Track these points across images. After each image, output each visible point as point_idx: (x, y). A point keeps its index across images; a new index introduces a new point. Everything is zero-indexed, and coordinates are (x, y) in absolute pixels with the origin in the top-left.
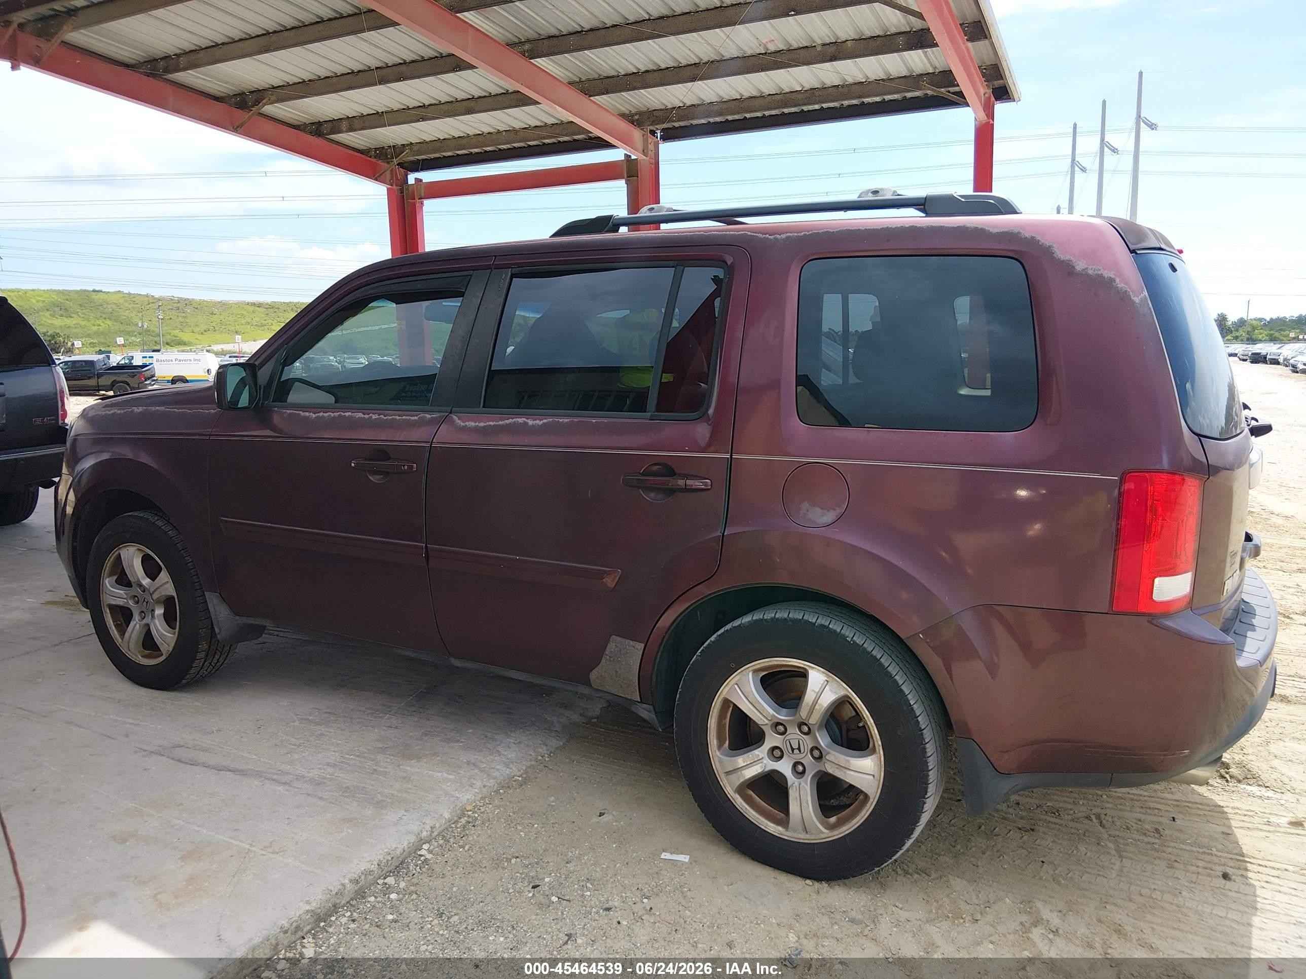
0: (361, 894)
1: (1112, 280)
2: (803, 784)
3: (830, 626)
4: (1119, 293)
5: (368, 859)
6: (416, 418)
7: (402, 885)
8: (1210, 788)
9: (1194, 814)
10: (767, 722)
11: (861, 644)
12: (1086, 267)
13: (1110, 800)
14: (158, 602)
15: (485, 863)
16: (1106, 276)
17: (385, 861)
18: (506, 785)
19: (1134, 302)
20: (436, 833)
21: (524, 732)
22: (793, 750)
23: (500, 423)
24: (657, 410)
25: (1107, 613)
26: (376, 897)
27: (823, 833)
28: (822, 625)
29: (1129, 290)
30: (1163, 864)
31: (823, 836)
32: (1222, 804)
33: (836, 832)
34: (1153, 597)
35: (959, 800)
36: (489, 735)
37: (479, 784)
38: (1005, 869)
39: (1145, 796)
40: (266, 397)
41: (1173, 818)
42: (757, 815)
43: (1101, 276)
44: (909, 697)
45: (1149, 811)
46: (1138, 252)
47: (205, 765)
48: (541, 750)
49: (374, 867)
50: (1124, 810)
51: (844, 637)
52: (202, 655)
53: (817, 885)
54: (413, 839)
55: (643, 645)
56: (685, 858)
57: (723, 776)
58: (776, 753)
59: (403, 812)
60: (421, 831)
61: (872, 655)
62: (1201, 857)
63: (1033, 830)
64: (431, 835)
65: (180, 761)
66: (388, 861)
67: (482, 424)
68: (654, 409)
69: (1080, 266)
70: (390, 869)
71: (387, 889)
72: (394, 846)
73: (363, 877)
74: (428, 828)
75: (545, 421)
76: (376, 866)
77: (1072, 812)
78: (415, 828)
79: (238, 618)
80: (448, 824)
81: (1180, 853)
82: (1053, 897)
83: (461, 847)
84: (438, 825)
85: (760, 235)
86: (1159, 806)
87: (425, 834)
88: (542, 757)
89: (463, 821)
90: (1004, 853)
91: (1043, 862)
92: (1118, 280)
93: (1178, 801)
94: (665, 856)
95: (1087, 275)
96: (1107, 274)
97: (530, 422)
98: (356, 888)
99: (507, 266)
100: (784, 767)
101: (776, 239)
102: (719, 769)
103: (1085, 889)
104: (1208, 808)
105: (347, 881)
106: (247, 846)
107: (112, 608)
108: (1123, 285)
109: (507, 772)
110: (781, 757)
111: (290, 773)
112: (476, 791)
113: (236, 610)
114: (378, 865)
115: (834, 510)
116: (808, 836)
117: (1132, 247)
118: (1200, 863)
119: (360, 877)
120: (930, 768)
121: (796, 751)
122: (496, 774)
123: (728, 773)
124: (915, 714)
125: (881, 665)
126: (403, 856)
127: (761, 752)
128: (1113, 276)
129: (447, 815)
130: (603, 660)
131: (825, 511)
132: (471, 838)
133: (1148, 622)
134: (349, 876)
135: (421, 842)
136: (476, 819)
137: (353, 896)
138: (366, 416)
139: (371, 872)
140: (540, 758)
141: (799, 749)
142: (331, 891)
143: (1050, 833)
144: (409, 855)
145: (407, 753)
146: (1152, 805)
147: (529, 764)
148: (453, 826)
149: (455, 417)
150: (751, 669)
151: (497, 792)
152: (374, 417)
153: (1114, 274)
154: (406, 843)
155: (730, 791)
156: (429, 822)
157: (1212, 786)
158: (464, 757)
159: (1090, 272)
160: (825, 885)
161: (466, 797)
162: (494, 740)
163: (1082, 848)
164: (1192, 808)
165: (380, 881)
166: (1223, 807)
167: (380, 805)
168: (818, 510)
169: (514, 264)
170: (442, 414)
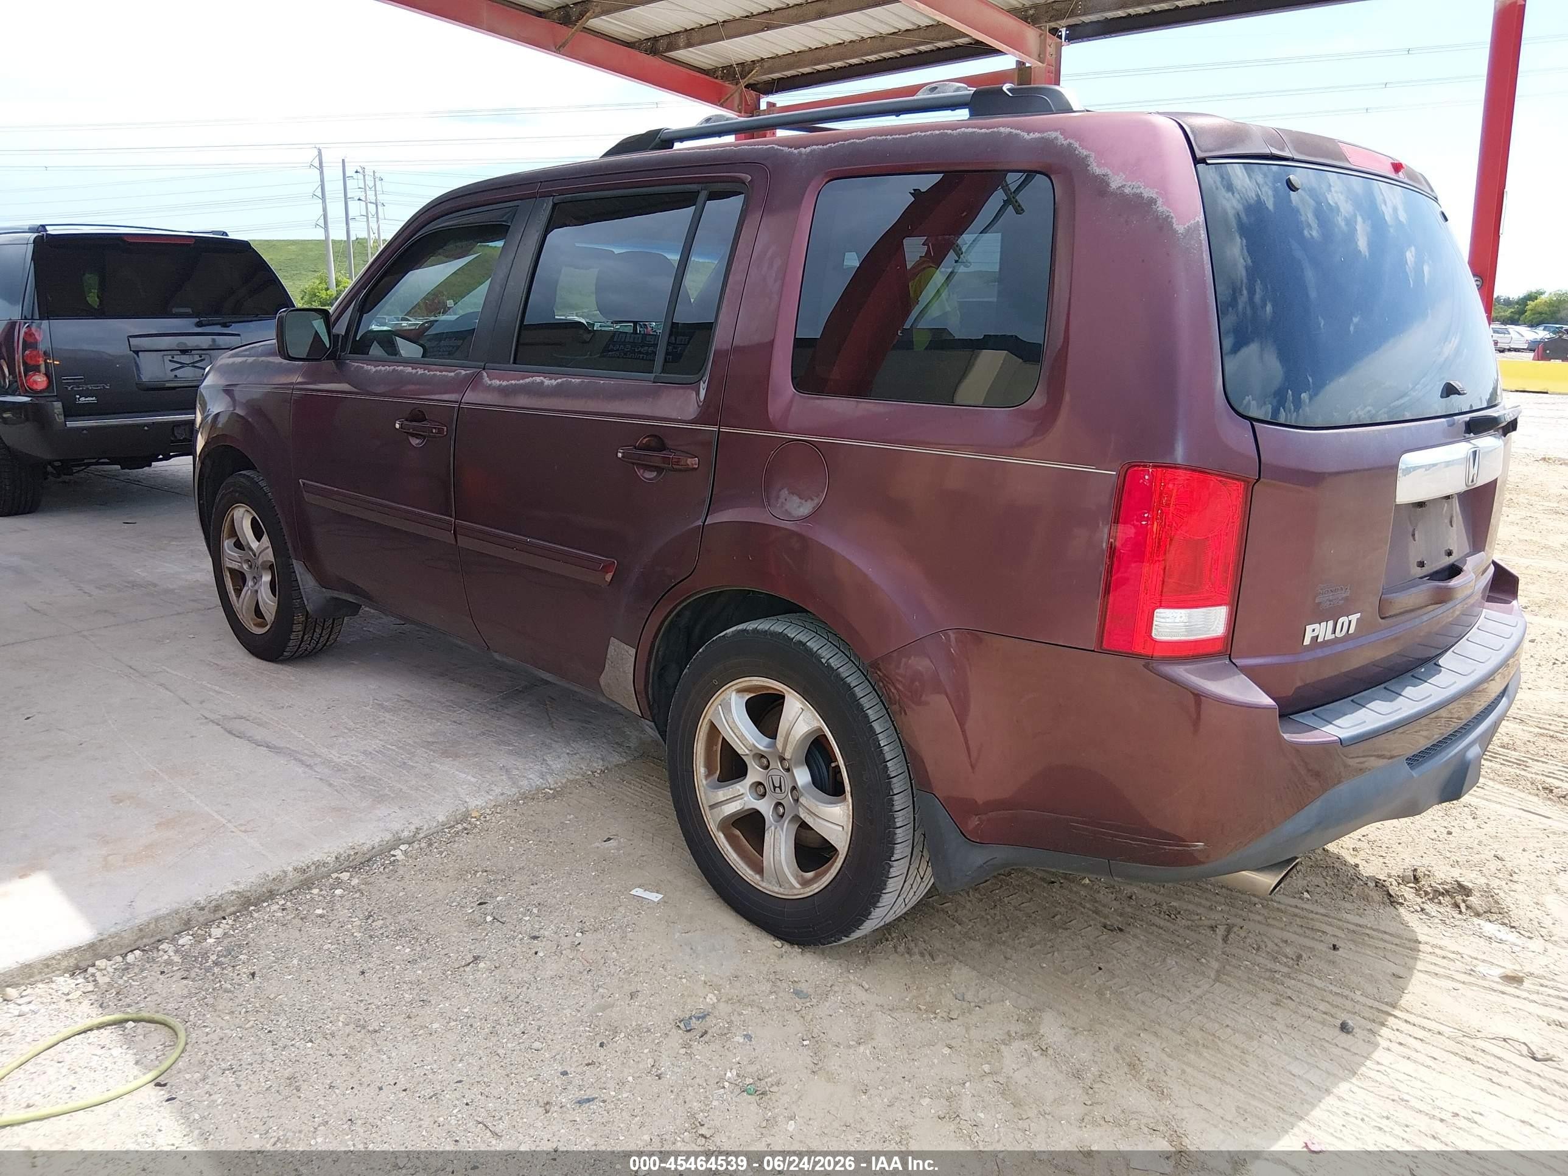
0: (307, 884)
1: (1152, 201)
2: (779, 828)
3: (808, 644)
4: (1157, 218)
5: (326, 851)
6: (452, 374)
7: (355, 882)
8: (1424, 917)
9: (1369, 946)
10: (747, 752)
11: (835, 668)
12: (1124, 183)
13: (1265, 912)
14: (264, 568)
15: (451, 873)
16: (1145, 195)
17: (346, 855)
18: (528, 797)
19: (1175, 232)
20: (422, 835)
21: (588, 743)
22: (775, 787)
23: (521, 381)
24: (663, 371)
25: (1093, 651)
26: (321, 890)
27: (795, 888)
28: (800, 642)
29: (1172, 215)
30: (1270, 997)
31: (796, 892)
32: (1421, 938)
33: (808, 889)
34: (1153, 635)
35: (1053, 882)
36: (548, 741)
37: (498, 790)
38: (1043, 968)
39: (1317, 913)
40: (343, 349)
41: (1334, 946)
42: (738, 859)
43: (1139, 196)
44: (880, 736)
45: (1308, 932)
46: (1208, 161)
47: (250, 739)
48: (595, 765)
49: (331, 860)
50: (1273, 926)
51: (818, 658)
52: (298, 627)
53: (787, 947)
54: (388, 837)
55: (634, 650)
56: (655, 897)
57: (707, 809)
58: (759, 790)
59: (396, 809)
60: (403, 831)
61: (845, 683)
62: (1331, 998)
63: (1121, 930)
64: (414, 836)
65: (230, 732)
66: (349, 856)
67: (505, 383)
68: (660, 370)
69: (1115, 183)
70: (351, 864)
71: (339, 883)
72: (362, 841)
73: (313, 868)
74: (413, 828)
75: (559, 381)
76: (334, 859)
77: (1198, 917)
78: (396, 826)
79: (324, 589)
80: (440, 827)
81: (1305, 989)
82: (1078, 1011)
83: (441, 853)
84: (425, 828)
85: (786, 149)
86: (1324, 928)
87: (406, 833)
88: (593, 772)
89: (460, 827)
90: (1058, 950)
91: (1100, 969)
92: (1159, 203)
93: (1360, 926)
94: (638, 892)
95: (1123, 194)
96: (1148, 193)
97: (547, 382)
98: (301, 878)
99: (549, 194)
100: (765, 807)
101: (800, 154)
102: (704, 802)
103: (1130, 1009)
104: (1397, 941)
105: (290, 869)
106: (224, 822)
107: (231, 571)
108: (1165, 208)
109: (538, 783)
110: (764, 795)
111: (320, 756)
112: (491, 798)
113: (324, 581)
114: (336, 858)
115: (812, 500)
116: (782, 890)
117: (1199, 154)
118: (1323, 1006)
119: (308, 867)
120: (898, 825)
121: (778, 790)
122: (525, 783)
123: (712, 807)
124: (884, 759)
125: (854, 695)
126: (371, 853)
127: (743, 787)
128: (1154, 196)
129: (441, 818)
130: (607, 666)
131: (803, 501)
132: (456, 846)
133: (1144, 666)
134: (295, 864)
135: (398, 842)
136: (476, 826)
137: (297, 885)
138: (414, 371)
139: (325, 864)
140: (590, 773)
141: (780, 787)
142: (268, 876)
143: (1142, 937)
144: (381, 853)
145: (450, 750)
146: (1317, 925)
147: (571, 777)
148: (447, 830)
149: (485, 374)
150: (734, 688)
151: (516, 802)
152: (420, 371)
153: (1157, 193)
154: (378, 840)
155: (712, 827)
156: (417, 822)
157: (1427, 914)
158: (503, 759)
159: (1127, 191)
160: (797, 949)
161: (475, 803)
162: (549, 747)
163: (1171, 962)
164: (1372, 938)
165: (334, 875)
166: (1420, 943)
167: (380, 799)
168: (796, 498)
169: (555, 191)
170: (475, 370)
